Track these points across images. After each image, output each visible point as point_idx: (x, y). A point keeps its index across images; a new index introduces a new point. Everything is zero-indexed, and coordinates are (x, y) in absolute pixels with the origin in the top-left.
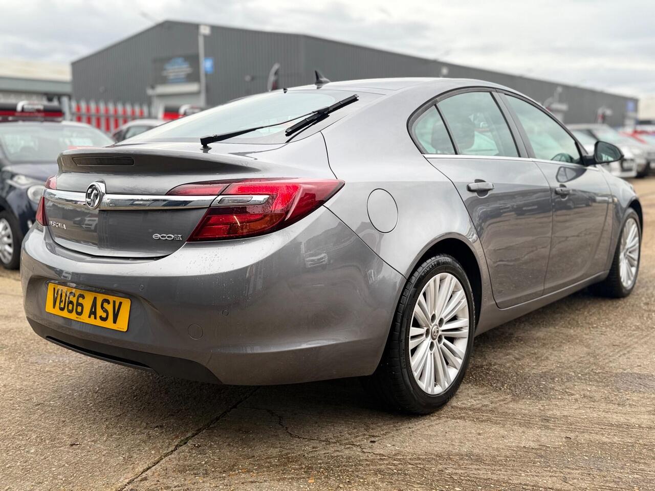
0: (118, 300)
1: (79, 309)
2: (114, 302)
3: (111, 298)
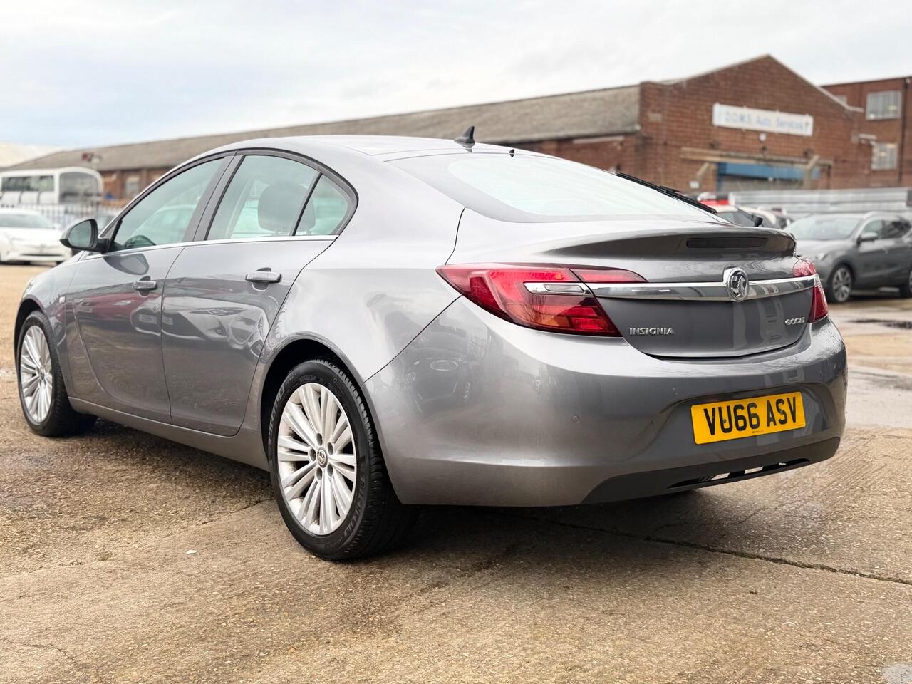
0: (791, 396)
1: (754, 421)
2: (788, 399)
3: (784, 397)
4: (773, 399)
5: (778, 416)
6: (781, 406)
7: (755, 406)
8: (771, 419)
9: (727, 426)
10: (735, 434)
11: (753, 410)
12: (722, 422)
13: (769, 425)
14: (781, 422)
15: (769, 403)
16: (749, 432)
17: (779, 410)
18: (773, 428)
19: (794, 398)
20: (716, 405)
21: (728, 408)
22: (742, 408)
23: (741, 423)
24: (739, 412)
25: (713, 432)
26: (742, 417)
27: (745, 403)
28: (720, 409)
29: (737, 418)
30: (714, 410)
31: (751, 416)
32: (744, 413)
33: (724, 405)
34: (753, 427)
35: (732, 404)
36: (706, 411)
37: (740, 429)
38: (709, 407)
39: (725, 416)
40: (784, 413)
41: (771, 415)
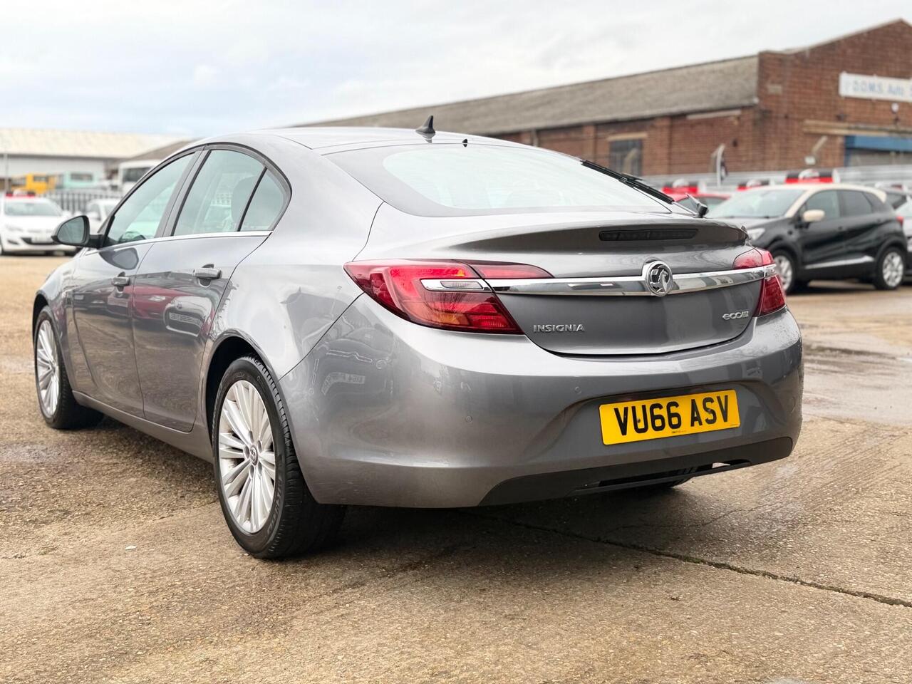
4: (699, 399)
5: (704, 415)
6: (709, 405)
7: (676, 405)
8: (695, 419)
9: (641, 425)
10: (651, 434)
11: (673, 410)
12: (636, 422)
13: (692, 425)
14: (709, 421)
15: (693, 402)
16: (668, 432)
17: (706, 409)
18: (697, 429)
20: (629, 405)
21: (644, 407)
22: (660, 407)
23: (658, 423)
24: (657, 412)
25: (624, 432)
26: (661, 417)
27: (664, 402)
28: (634, 408)
29: (654, 418)
30: (626, 409)
31: (671, 415)
32: (664, 412)
33: (638, 404)
34: (673, 426)
35: (648, 403)
36: (617, 411)
37: (656, 429)
38: (621, 407)
39: (640, 415)
40: (713, 412)
41: (696, 416)
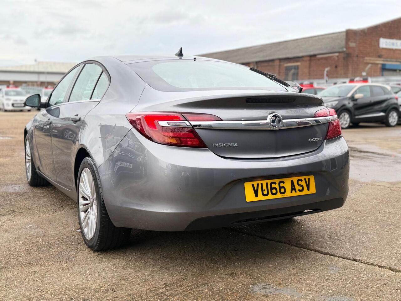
0: (307, 177)
1: (282, 190)
2: (305, 179)
3: (302, 178)
4: (295, 179)
5: (297, 187)
6: (300, 182)
7: (283, 182)
8: (293, 189)
9: (265, 192)
10: (270, 197)
11: (282, 185)
12: (263, 191)
13: (291, 192)
14: (300, 191)
15: (292, 182)
16: (279, 196)
17: (299, 185)
18: (294, 194)
19: (309, 179)
20: (260, 182)
22: (275, 183)
23: (274, 191)
24: (273, 186)
25: (256, 196)
26: (275, 188)
27: (277, 181)
28: (262, 184)
29: (272, 189)
30: (258, 185)
31: (280, 188)
32: (277, 186)
33: (264, 182)
34: (281, 193)
35: (269, 182)
36: (253, 185)
37: (273, 194)
38: (255, 183)
39: (265, 187)
40: (302, 186)
41: (293, 188)
